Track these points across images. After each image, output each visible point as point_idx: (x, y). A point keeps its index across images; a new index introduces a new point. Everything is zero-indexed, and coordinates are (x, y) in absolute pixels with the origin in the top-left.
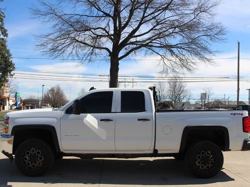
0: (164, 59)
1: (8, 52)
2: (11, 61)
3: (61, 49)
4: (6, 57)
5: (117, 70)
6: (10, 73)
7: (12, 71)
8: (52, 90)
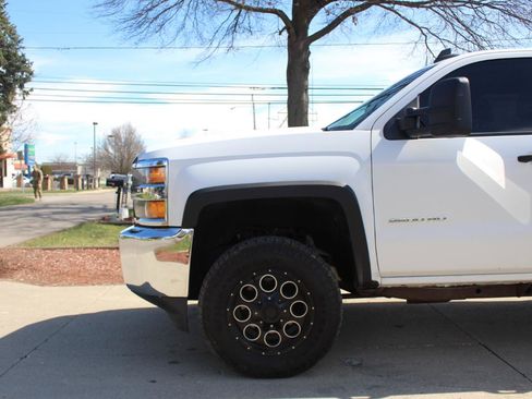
0: (429, 35)
1: (12, 32)
2: (23, 55)
3: (156, 18)
4: (9, 46)
5: (306, 69)
6: (21, 87)
7: (26, 80)
8: (115, 136)
